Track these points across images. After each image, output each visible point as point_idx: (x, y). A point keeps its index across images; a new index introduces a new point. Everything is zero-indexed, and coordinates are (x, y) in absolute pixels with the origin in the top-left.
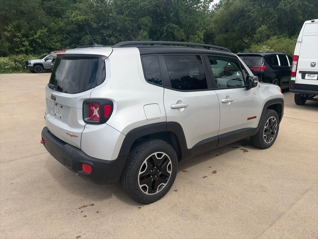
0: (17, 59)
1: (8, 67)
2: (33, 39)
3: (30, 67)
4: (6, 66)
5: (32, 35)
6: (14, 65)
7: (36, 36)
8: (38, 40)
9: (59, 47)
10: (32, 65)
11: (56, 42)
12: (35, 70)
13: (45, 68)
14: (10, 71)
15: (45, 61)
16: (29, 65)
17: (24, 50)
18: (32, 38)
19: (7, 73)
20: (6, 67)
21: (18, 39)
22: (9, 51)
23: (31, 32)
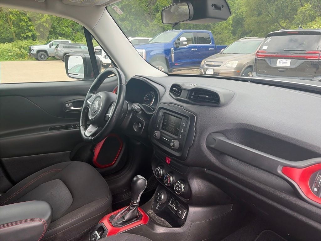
0: (23, 45)
1: (12, 54)
2: (40, 24)
3: (34, 54)
4: (10, 52)
5: (39, 19)
6: (19, 52)
7: (42, 20)
8: (45, 24)
9: (70, 33)
10: (35, 52)
11: (66, 27)
12: (39, 58)
13: (50, 55)
14: (14, 58)
15: (50, 47)
16: (32, 52)
17: (30, 35)
18: (39, 22)
19: (10, 60)
20: (10, 54)
21: (24, 24)
22: (16, 36)
23: (38, 16)
